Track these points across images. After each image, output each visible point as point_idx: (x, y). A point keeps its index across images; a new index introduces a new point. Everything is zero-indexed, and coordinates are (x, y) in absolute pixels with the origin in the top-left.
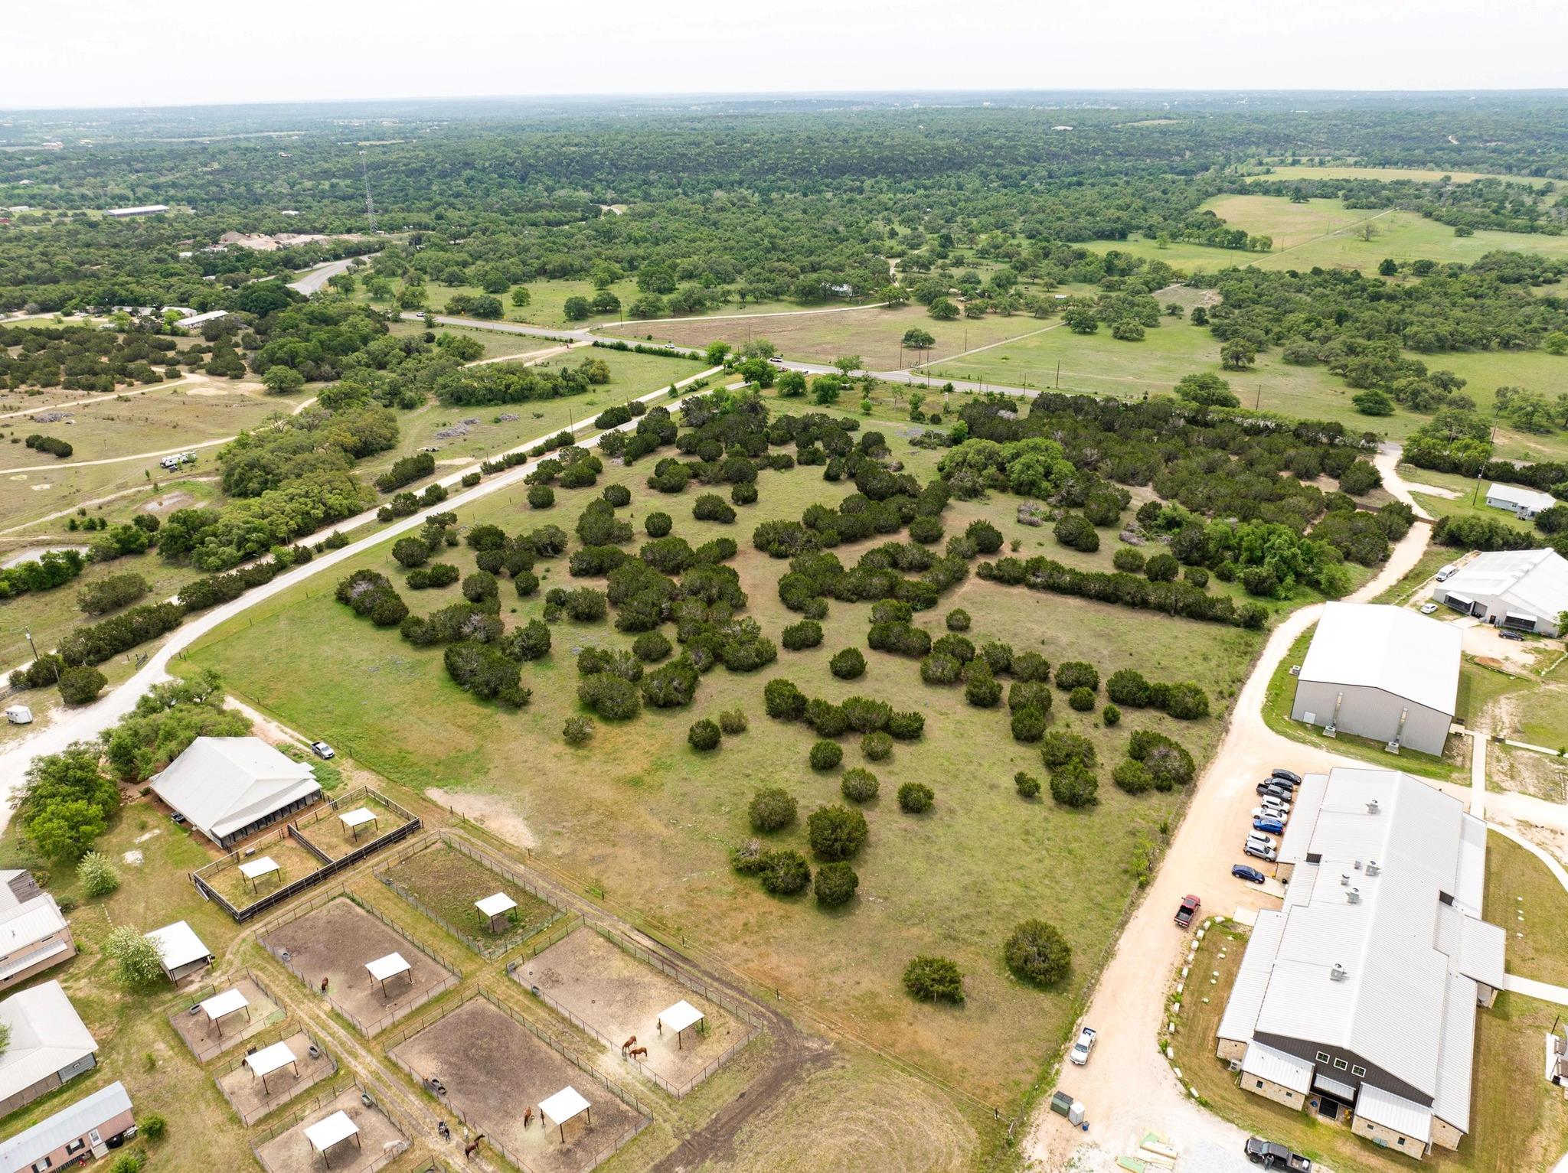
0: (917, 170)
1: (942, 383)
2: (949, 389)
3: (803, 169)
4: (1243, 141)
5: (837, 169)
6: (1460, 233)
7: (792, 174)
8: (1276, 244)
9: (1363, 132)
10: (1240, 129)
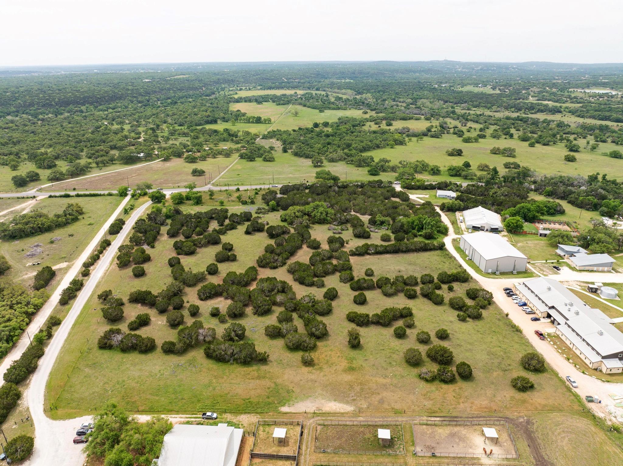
0: (103, 101)
1: (234, 188)
2: (238, 190)
3: (47, 104)
4: (218, 82)
5: (65, 103)
6: (321, 111)
7: (42, 106)
8: (273, 120)
9: (254, 77)
10: (215, 78)
